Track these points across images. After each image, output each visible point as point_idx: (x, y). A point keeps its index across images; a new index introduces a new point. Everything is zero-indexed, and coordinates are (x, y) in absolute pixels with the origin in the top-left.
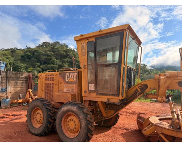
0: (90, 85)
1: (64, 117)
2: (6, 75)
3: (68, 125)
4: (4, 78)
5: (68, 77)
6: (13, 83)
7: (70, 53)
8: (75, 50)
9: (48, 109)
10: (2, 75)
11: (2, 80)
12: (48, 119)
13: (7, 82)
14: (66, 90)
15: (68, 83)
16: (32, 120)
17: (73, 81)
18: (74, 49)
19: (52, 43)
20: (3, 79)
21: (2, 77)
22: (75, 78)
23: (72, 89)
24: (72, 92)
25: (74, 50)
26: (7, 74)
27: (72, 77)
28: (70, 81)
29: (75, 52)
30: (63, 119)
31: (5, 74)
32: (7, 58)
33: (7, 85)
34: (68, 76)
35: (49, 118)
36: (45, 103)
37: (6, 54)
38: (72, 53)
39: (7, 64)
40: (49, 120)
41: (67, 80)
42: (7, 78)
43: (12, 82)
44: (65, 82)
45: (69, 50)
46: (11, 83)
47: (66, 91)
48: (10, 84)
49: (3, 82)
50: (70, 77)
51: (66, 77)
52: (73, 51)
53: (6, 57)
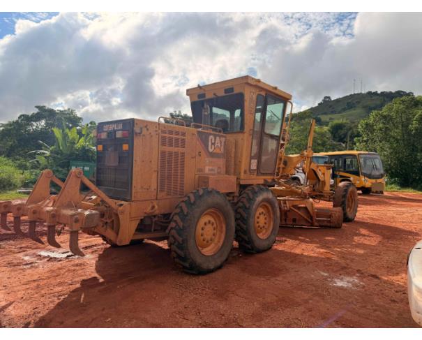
5: (212, 144)
14: (209, 170)
15: (212, 155)
17: (220, 152)
22: (222, 147)
27: (219, 145)
28: (214, 152)
41: (210, 150)
44: (207, 152)
47: (210, 172)
50: (216, 145)
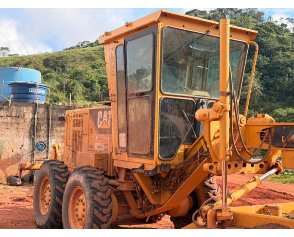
0: (120, 135)
1: (72, 196)
2: (46, 112)
3: (77, 210)
4: (42, 120)
6: (61, 131)
7: (268, 35)
8: (286, 26)
9: (57, 181)
10: (38, 113)
11: (38, 124)
12: (55, 198)
13: (48, 130)
14: (98, 146)
16: (41, 201)
17: (107, 127)
18: (285, 22)
19: (212, 12)
20: (41, 122)
21: (39, 117)
22: (109, 122)
23: (105, 145)
24: (105, 150)
25: (282, 25)
26: (48, 111)
28: (102, 127)
29: (287, 31)
30: (71, 199)
31: (44, 111)
32: (94, 67)
33: (48, 136)
34: (101, 117)
35: (57, 197)
36: (54, 168)
37: (93, 55)
38: (274, 35)
39: (95, 82)
40: (56, 201)
41: (99, 126)
42: (48, 119)
43: (59, 129)
44: (96, 129)
45: (266, 29)
46: (57, 130)
47: (98, 149)
48: (56, 134)
49: (41, 129)
50: (104, 119)
51: (99, 120)
52: (280, 29)
53: (93, 63)
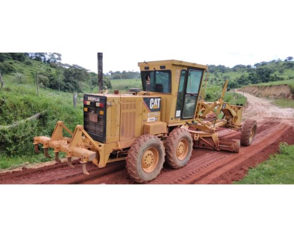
0: (177, 111)
34: (153, 102)
51: (151, 104)
